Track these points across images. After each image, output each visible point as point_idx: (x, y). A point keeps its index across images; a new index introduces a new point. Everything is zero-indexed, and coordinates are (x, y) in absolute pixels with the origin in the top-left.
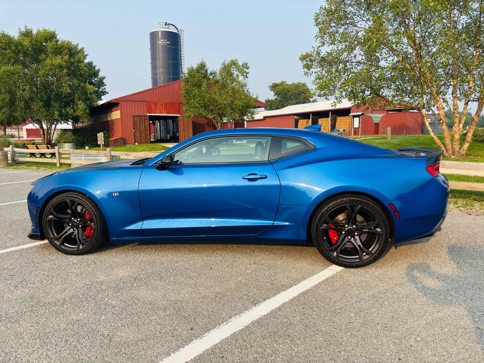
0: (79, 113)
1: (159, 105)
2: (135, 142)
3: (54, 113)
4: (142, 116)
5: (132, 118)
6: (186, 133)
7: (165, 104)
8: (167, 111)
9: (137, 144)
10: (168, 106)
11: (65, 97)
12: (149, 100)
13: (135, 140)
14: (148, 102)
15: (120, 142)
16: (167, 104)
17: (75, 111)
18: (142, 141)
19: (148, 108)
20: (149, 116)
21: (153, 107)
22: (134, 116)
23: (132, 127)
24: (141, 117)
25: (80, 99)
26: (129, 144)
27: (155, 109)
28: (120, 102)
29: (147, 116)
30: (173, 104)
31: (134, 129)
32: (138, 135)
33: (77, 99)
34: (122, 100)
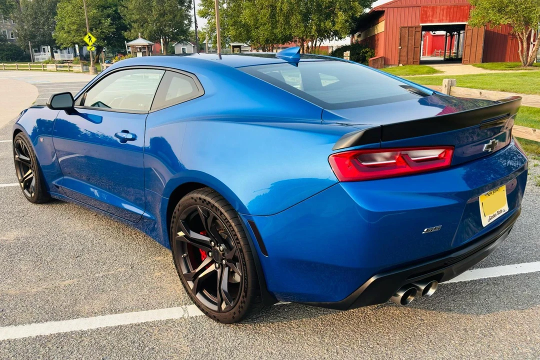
0: (337, 27)
1: (438, 11)
2: (399, 63)
3: (312, 28)
4: (412, 27)
5: (399, 30)
6: (474, 50)
7: (448, 8)
8: (450, 17)
9: (401, 65)
10: (452, 10)
11: (326, 8)
12: (426, 4)
13: (399, 61)
14: (424, 7)
15: (379, 63)
16: (450, 8)
17: (334, 25)
18: (409, 61)
19: (422, 15)
20: (422, 26)
21: (430, 13)
22: (401, 28)
23: (398, 42)
24: (411, 29)
25: (341, 8)
26: (391, 65)
27: (433, 16)
28: (386, 9)
29: (419, 27)
30: (461, 6)
31: (400, 45)
32: (404, 53)
33: (338, 9)
34: (389, 6)
